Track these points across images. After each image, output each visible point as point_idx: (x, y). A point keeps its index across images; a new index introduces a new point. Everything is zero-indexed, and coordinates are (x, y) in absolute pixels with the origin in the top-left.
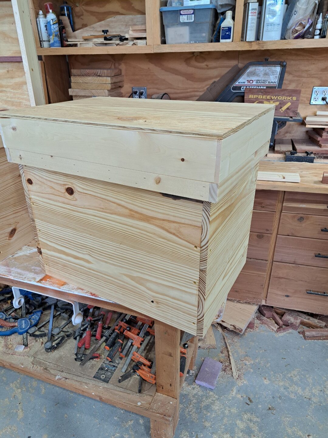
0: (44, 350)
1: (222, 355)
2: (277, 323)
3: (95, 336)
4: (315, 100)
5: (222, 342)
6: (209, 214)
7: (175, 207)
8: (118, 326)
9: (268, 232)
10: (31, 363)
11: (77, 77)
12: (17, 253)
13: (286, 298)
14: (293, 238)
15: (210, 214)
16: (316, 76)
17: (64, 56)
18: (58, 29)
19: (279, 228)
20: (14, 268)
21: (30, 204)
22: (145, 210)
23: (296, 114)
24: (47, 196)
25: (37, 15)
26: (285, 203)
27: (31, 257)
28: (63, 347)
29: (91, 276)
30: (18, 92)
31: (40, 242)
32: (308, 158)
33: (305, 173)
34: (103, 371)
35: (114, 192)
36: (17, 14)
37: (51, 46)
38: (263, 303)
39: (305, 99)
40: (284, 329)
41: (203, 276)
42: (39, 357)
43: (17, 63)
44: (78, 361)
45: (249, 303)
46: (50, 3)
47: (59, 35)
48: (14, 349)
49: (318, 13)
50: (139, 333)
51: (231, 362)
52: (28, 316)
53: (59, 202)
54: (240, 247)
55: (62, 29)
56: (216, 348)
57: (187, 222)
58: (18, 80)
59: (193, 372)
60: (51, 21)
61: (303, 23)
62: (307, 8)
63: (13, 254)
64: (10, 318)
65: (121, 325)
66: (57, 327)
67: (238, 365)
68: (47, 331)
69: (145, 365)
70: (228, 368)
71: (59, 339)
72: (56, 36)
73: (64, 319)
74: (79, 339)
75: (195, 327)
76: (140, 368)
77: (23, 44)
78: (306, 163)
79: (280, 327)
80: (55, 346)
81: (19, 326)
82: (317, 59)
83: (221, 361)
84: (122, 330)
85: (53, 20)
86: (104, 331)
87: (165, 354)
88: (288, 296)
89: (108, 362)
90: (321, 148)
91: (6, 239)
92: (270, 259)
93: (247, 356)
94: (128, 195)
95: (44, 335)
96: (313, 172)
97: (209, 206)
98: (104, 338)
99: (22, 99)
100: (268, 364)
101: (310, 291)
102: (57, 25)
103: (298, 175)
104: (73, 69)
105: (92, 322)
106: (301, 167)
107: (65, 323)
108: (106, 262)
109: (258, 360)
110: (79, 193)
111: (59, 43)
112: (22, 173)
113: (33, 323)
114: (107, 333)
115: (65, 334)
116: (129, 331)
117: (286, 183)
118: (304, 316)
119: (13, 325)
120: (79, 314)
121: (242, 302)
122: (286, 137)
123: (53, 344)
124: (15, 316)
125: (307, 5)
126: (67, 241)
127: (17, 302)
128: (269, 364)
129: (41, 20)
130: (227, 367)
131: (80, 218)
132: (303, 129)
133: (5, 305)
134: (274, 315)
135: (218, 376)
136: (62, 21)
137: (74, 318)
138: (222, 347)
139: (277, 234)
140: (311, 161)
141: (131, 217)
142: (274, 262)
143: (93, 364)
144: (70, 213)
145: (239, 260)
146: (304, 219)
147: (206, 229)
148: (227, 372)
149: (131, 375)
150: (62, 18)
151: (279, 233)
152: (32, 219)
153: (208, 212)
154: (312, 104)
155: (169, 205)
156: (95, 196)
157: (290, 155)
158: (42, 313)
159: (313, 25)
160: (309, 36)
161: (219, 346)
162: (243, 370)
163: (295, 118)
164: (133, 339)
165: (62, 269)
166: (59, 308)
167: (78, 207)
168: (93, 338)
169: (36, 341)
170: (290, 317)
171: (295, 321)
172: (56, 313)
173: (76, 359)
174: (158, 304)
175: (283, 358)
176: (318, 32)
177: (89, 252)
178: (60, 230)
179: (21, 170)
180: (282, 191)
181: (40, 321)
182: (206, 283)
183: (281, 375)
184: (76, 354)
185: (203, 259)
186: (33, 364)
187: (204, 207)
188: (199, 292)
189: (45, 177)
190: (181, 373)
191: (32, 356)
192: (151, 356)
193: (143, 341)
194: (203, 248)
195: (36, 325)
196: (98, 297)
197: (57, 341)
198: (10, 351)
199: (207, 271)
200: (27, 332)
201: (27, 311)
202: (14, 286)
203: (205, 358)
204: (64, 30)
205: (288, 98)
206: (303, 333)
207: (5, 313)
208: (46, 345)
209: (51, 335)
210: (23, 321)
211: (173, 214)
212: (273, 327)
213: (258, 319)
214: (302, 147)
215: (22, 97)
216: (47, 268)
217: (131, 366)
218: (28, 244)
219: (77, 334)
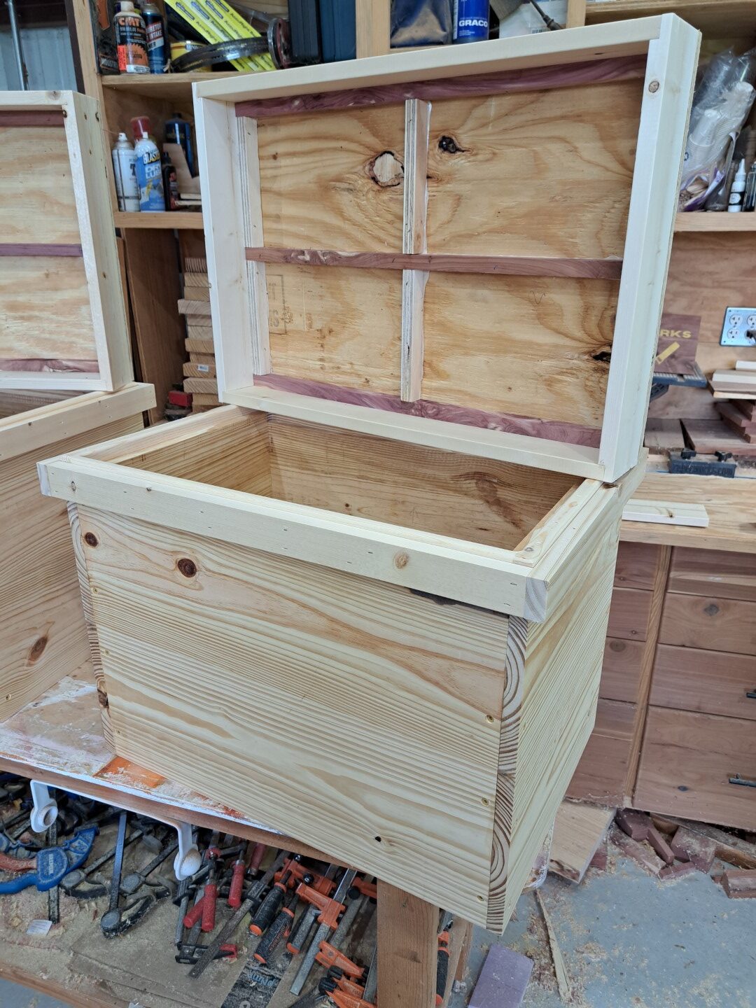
0: (100, 933)
1: (530, 937)
2: (660, 854)
3: (226, 896)
4: (732, 336)
5: (530, 904)
6: (523, 643)
7: (442, 621)
8: (283, 871)
9: (635, 637)
10: (66, 968)
11: (198, 276)
12: (46, 697)
13: (679, 792)
14: (694, 653)
15: (526, 644)
16: (732, 284)
17: (171, 231)
18: (160, 172)
19: (662, 629)
20: (39, 737)
21: (89, 591)
22: (367, 623)
23: (692, 369)
24: (130, 574)
25: (114, 142)
26: (675, 570)
27: (78, 707)
28: (147, 924)
29: (227, 767)
30: (67, 320)
31: (106, 679)
32: (721, 466)
33: (717, 502)
34: (244, 992)
35: (295, 577)
36: (77, 156)
37: (141, 208)
38: (627, 804)
39: (709, 334)
40: (677, 870)
41: (505, 787)
42: (87, 950)
43: (69, 259)
44: (185, 963)
45: (593, 804)
46: (143, 117)
47: (162, 187)
48: (26, 930)
49: (737, 159)
50: (334, 890)
51: (554, 956)
52: (63, 840)
53: (158, 589)
54: (583, 696)
55: (168, 171)
56: (516, 920)
57: (469, 657)
58: (68, 295)
59: (462, 984)
60: (146, 155)
61: (704, 179)
62: (711, 148)
63: (37, 699)
64: (18, 847)
65: (289, 868)
66: (135, 873)
67: (571, 965)
68: (109, 882)
69: (348, 977)
70: (547, 972)
71: (138, 905)
72: (155, 187)
73: (151, 850)
74: (187, 905)
75: (483, 906)
76: (337, 986)
77: (87, 221)
78: (718, 477)
79: (669, 864)
80: (129, 922)
81: (39, 870)
82: (733, 250)
83: (528, 954)
84: (291, 882)
85: (149, 154)
86: (249, 883)
87: (402, 956)
88: (684, 789)
89: (258, 965)
90: (749, 442)
91: (23, 665)
92: (642, 699)
93: (591, 939)
94: (329, 586)
95: (101, 892)
96: (736, 500)
97: (523, 624)
98: (249, 903)
99: (78, 335)
100: (642, 961)
101: (737, 778)
102: (158, 165)
103: (702, 507)
104: (190, 256)
105: (219, 860)
106: (708, 487)
107: (153, 862)
108: (266, 737)
109: (619, 951)
110: (208, 573)
111: (160, 203)
112: (74, 520)
113: (75, 861)
114: (255, 889)
115: (153, 892)
116: (310, 884)
117: (677, 528)
118: (723, 836)
119: (24, 865)
120: (192, 850)
121: (577, 801)
122: (668, 414)
123: (123, 919)
124: (30, 841)
125: (712, 142)
126: (173, 680)
127: (41, 816)
128: (646, 961)
129: (123, 153)
130: (544, 969)
131: (207, 630)
132: (706, 398)
133: (7, 811)
134: (653, 832)
135: (524, 993)
136: (170, 156)
137: (179, 863)
138: (531, 915)
139: (657, 642)
140: (729, 473)
141: (333, 635)
142: (650, 707)
143: (219, 972)
144: (185, 618)
145: (581, 726)
146: (720, 608)
147: (517, 678)
148: (545, 983)
149: (314, 1002)
150: (168, 147)
151: (661, 640)
152: (91, 625)
153: (523, 639)
154: (725, 344)
155: (428, 617)
156: (246, 582)
157: (681, 460)
158: (97, 834)
159: (727, 182)
160: (718, 205)
161: (524, 912)
162: (582, 977)
163: (689, 377)
164: (319, 906)
165: (156, 746)
166: (138, 820)
167: (203, 605)
168: (221, 901)
169: (82, 908)
170: (689, 839)
171: (703, 849)
172: (132, 833)
173: (178, 959)
174: (392, 845)
175: (677, 946)
176: (736, 198)
177: (226, 711)
178: (157, 654)
179: (73, 513)
180: (667, 546)
181: (92, 854)
182: (512, 805)
183: (676, 990)
184: (179, 946)
185: (506, 747)
186: (72, 970)
187: (512, 628)
188: (496, 825)
189: (127, 532)
190: (439, 996)
191: (70, 948)
192: (364, 949)
193: (343, 913)
194: (506, 720)
195: (81, 866)
196: (243, 819)
197: (132, 909)
198: (15, 936)
199: (515, 776)
200: (59, 884)
201: (60, 827)
202: (36, 779)
203: (490, 946)
204: (172, 174)
205: (673, 333)
206: (723, 879)
207: (6, 833)
208: (105, 920)
209: (119, 893)
210: (51, 857)
211: (434, 636)
212: (650, 865)
213: (615, 844)
214: (706, 440)
215: (77, 331)
216: (118, 739)
217: (315, 977)
218: (73, 673)
219: (181, 891)
